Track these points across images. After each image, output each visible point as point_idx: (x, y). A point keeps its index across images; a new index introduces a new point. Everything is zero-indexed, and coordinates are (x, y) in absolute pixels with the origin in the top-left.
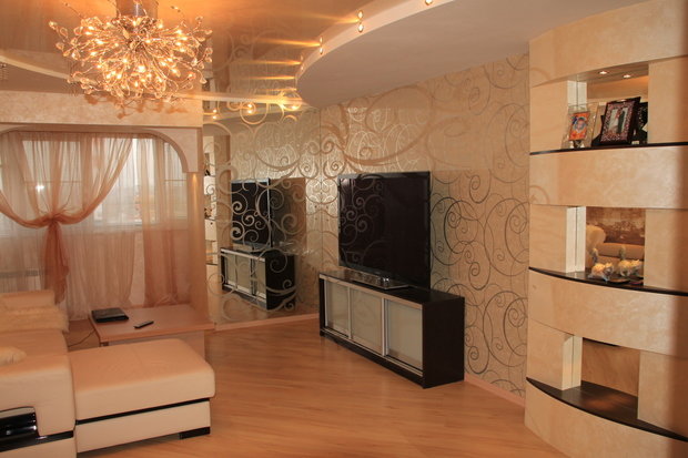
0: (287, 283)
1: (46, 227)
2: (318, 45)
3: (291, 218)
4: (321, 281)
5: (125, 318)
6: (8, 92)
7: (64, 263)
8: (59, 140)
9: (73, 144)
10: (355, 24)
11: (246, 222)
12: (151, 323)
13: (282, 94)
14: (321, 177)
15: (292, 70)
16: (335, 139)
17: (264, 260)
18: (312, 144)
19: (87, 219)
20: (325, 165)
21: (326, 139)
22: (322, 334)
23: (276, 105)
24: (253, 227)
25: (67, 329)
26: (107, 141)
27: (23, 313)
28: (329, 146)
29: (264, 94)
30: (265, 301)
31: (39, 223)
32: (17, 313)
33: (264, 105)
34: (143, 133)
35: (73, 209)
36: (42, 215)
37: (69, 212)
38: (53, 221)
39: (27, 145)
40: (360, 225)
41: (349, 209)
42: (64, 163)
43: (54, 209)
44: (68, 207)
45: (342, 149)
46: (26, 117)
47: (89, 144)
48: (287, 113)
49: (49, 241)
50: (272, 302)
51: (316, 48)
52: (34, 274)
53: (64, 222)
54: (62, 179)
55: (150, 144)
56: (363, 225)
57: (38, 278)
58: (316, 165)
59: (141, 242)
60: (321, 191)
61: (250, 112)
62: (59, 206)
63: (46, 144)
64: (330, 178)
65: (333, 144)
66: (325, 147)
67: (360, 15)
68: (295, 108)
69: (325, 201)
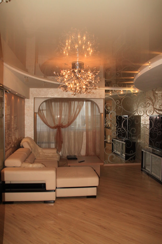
0: (132, 152)
1: (57, 129)
2: (138, 72)
3: (134, 129)
4: (142, 152)
5: (76, 159)
6: (48, 89)
7: (62, 140)
8: (62, 102)
9: (66, 103)
10: (148, 65)
11: (118, 130)
12: (84, 161)
13: (132, 87)
14: (145, 115)
15: (132, 80)
16: (150, 102)
17: (125, 143)
18: (142, 104)
19: (69, 127)
20: (147, 111)
21: (147, 102)
22: (142, 170)
23: (130, 91)
24: (121, 132)
25: (59, 160)
26: (76, 102)
27: (48, 154)
28: (148, 104)
29: (126, 87)
30: (125, 157)
31: (55, 127)
32: (46, 154)
33: (126, 91)
34: (87, 100)
35: (65, 123)
36: (56, 125)
37: (64, 125)
38: (59, 127)
39: (53, 103)
40: (159, 133)
41: (155, 127)
42: (63, 109)
43: (59, 123)
44: (63, 123)
45: (153, 106)
46: (52, 96)
47: (71, 103)
48: (133, 93)
49: (57, 133)
50: (127, 158)
51: (138, 73)
52: (53, 143)
53: (62, 128)
54: (62, 114)
55: (89, 103)
56: (160, 133)
57: (54, 144)
58: (144, 111)
59: (85, 135)
60: (145, 120)
61: (122, 93)
62: (61, 122)
63: (58, 103)
64: (148, 116)
65: (149, 104)
66: (147, 105)
67: (150, 63)
68: (136, 92)
69: (146, 124)
